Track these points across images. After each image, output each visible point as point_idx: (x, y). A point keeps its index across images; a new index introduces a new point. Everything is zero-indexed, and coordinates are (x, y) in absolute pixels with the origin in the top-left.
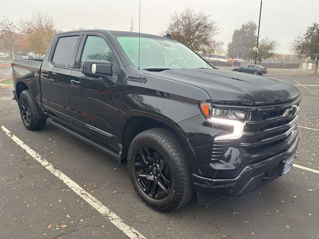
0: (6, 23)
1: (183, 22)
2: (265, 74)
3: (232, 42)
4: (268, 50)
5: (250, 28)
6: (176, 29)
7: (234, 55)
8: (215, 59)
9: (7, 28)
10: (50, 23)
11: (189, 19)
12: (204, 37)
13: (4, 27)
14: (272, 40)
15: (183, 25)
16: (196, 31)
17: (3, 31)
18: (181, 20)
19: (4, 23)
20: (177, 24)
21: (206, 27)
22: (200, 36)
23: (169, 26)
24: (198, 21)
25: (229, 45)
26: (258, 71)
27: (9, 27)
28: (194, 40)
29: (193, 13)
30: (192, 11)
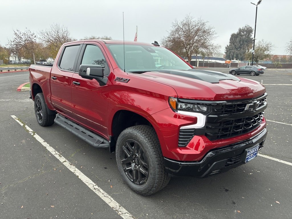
0: (28, 33)
1: (184, 29)
2: (262, 74)
3: (230, 45)
4: (264, 51)
5: (246, 31)
6: (177, 35)
7: (231, 57)
8: (213, 61)
9: (30, 38)
10: (66, 33)
11: (189, 25)
12: (202, 41)
13: (26, 37)
14: (268, 42)
15: (183, 31)
16: (195, 36)
17: (26, 40)
18: (181, 27)
19: (26, 34)
20: (177, 30)
21: (204, 32)
22: (199, 41)
23: (170, 32)
24: (197, 27)
25: (226, 48)
26: (254, 72)
27: (31, 37)
28: (193, 44)
29: (192, 20)
30: (192, 18)
